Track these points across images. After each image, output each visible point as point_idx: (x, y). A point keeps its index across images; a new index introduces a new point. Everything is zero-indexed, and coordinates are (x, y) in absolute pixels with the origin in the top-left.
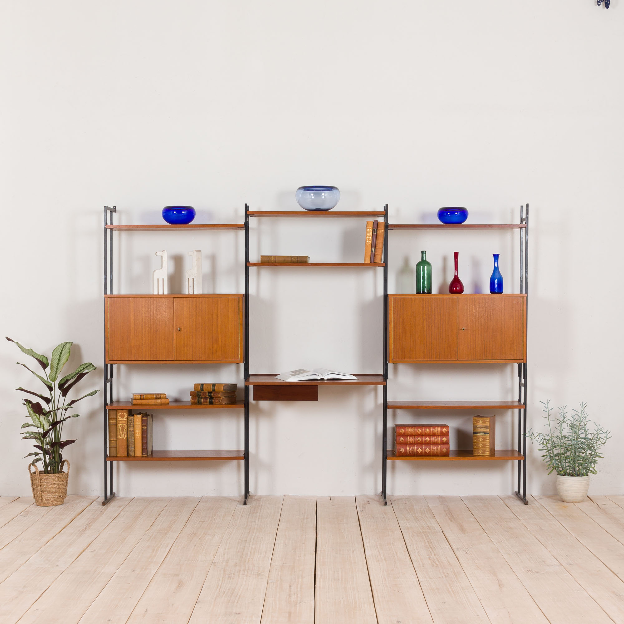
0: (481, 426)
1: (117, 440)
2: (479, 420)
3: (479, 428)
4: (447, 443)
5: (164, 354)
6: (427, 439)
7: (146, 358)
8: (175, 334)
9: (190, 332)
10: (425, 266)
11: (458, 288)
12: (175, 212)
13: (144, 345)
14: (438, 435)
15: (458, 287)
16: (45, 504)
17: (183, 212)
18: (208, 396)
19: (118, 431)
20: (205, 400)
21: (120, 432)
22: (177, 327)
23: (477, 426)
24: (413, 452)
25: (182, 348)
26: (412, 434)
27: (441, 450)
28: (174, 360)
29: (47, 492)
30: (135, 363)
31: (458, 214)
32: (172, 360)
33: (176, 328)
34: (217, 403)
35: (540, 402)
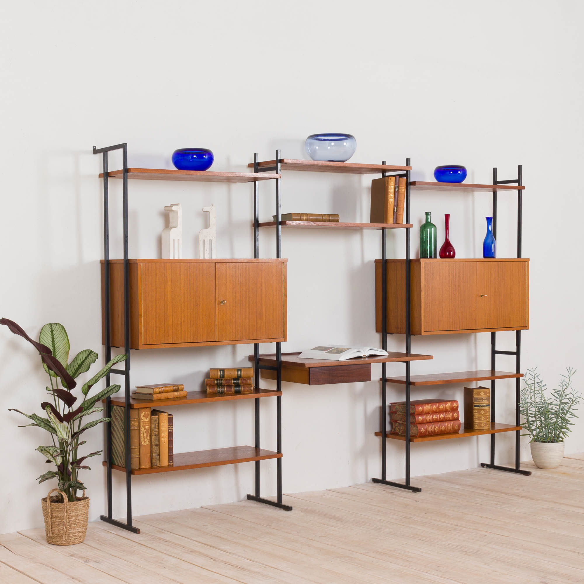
0: (483, 399)
1: (140, 448)
2: (481, 392)
3: (481, 400)
4: (457, 419)
5: (205, 333)
6: (442, 416)
7: (185, 340)
8: (217, 309)
9: (233, 306)
10: (433, 229)
11: (451, 253)
12: (195, 156)
13: (183, 324)
14: (450, 411)
15: (452, 251)
16: (72, 542)
17: (204, 157)
18: (233, 384)
19: (142, 435)
20: (228, 389)
21: (144, 436)
22: (219, 299)
23: (479, 399)
24: (431, 431)
25: (225, 326)
26: (428, 412)
27: (454, 426)
28: (216, 341)
29: (76, 525)
30: (173, 346)
31: (461, 172)
32: (214, 341)
33: (219, 301)
34: (247, 391)
35: (527, 369)
